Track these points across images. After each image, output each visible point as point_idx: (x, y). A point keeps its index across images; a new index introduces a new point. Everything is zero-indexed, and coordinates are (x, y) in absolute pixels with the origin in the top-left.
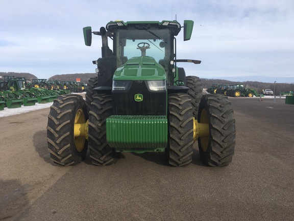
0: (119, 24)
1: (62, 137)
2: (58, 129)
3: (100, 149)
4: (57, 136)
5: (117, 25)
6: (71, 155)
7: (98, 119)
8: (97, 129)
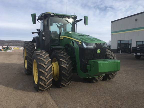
0: (52, 14)
1: (49, 74)
2: (47, 70)
3: (68, 79)
4: (46, 74)
5: (51, 14)
6: (52, 84)
7: (66, 63)
8: (67, 68)
